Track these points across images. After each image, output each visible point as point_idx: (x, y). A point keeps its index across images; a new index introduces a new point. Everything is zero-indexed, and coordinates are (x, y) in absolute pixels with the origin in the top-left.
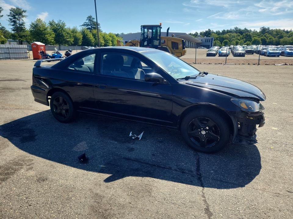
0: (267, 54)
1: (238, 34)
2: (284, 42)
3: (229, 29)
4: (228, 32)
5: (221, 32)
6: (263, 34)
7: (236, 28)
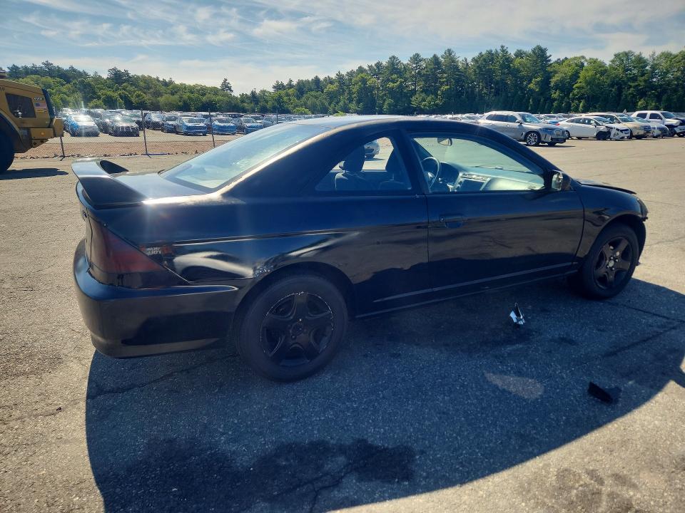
0: (184, 130)
1: (58, 79)
2: (166, 105)
3: (29, 66)
4: (28, 72)
5: (7, 70)
6: (120, 84)
7: (47, 64)
